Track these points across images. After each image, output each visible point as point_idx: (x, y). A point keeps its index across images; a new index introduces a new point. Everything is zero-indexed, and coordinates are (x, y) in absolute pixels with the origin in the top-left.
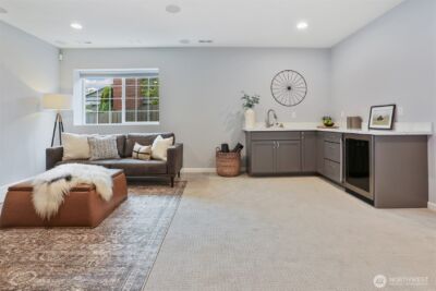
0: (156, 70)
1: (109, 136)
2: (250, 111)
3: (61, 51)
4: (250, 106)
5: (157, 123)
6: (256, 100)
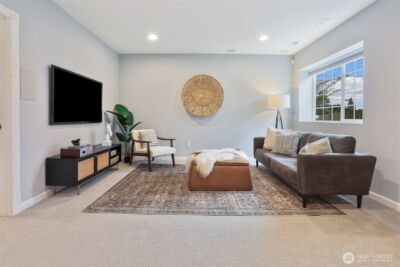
3: (293, 57)
5: (360, 122)
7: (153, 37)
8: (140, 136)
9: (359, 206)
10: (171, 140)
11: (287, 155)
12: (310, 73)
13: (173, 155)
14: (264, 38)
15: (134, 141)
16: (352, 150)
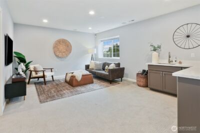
0: (118, 36)
1: (101, 62)
2: (155, 53)
3: (96, 35)
4: (155, 50)
5: (118, 58)
6: (159, 47)
7: (45, 21)
8: (35, 68)
9: (122, 81)
10: (51, 69)
11: (100, 70)
12: (102, 41)
13: (52, 76)
14: (90, 28)
15: (31, 71)
16: (119, 66)
